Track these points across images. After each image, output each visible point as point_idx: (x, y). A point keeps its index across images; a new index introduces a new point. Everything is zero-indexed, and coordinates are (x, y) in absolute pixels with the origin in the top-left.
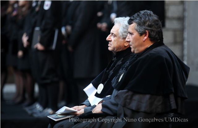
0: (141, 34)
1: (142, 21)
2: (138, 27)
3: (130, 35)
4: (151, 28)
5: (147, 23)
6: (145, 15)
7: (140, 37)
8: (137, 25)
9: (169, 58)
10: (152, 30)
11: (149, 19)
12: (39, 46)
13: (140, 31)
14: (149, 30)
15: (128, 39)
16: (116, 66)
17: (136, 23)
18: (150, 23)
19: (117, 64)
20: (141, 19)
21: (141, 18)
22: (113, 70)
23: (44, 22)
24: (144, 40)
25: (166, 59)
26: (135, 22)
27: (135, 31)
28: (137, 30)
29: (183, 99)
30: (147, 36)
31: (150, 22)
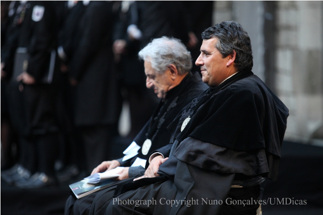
0: (225, 55)
1: (228, 36)
2: (222, 45)
3: (205, 55)
4: (240, 48)
5: (235, 41)
6: (233, 28)
7: (223, 59)
8: (219, 42)
9: (260, 95)
10: (241, 52)
11: (239, 35)
12: (26, 78)
13: (224, 51)
14: (238, 50)
15: (200, 60)
16: (168, 110)
17: (219, 37)
18: (240, 41)
19: (170, 107)
20: (227, 33)
21: (226, 31)
22: (164, 116)
23: (33, 41)
24: (228, 64)
25: (256, 96)
26: (217, 36)
27: (215, 50)
28: (218, 49)
29: (276, 158)
30: (234, 59)
31: (240, 39)
